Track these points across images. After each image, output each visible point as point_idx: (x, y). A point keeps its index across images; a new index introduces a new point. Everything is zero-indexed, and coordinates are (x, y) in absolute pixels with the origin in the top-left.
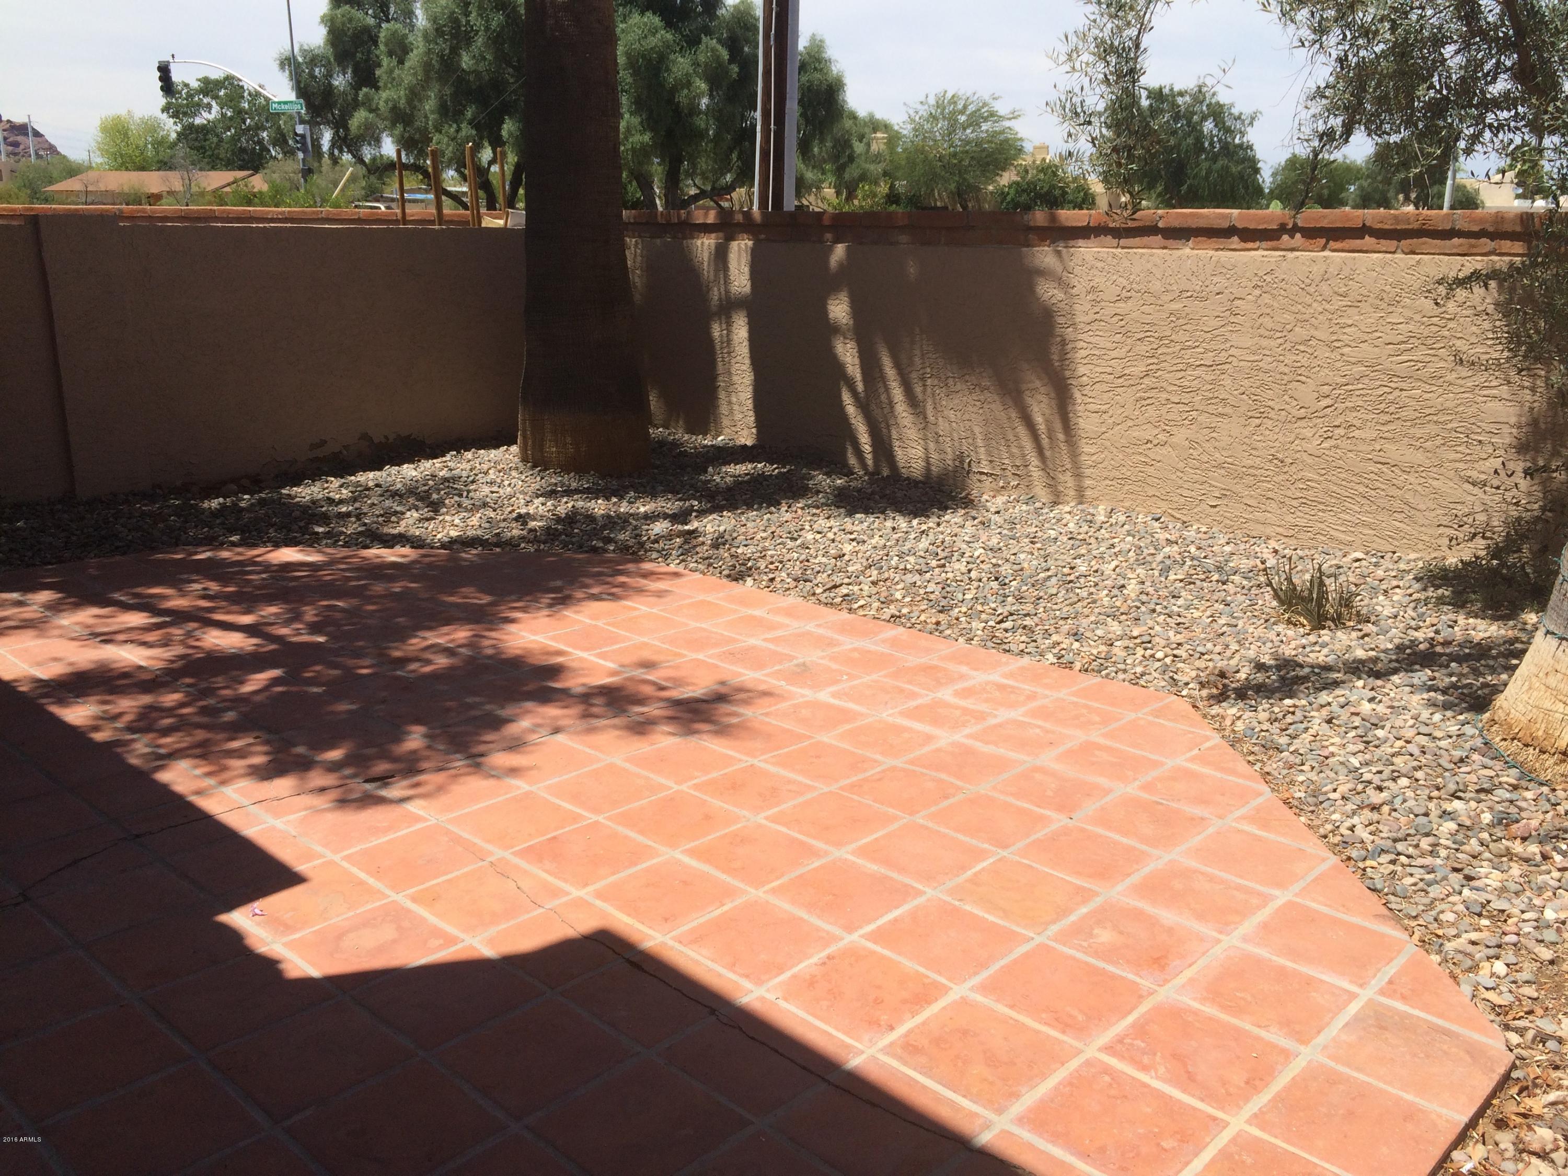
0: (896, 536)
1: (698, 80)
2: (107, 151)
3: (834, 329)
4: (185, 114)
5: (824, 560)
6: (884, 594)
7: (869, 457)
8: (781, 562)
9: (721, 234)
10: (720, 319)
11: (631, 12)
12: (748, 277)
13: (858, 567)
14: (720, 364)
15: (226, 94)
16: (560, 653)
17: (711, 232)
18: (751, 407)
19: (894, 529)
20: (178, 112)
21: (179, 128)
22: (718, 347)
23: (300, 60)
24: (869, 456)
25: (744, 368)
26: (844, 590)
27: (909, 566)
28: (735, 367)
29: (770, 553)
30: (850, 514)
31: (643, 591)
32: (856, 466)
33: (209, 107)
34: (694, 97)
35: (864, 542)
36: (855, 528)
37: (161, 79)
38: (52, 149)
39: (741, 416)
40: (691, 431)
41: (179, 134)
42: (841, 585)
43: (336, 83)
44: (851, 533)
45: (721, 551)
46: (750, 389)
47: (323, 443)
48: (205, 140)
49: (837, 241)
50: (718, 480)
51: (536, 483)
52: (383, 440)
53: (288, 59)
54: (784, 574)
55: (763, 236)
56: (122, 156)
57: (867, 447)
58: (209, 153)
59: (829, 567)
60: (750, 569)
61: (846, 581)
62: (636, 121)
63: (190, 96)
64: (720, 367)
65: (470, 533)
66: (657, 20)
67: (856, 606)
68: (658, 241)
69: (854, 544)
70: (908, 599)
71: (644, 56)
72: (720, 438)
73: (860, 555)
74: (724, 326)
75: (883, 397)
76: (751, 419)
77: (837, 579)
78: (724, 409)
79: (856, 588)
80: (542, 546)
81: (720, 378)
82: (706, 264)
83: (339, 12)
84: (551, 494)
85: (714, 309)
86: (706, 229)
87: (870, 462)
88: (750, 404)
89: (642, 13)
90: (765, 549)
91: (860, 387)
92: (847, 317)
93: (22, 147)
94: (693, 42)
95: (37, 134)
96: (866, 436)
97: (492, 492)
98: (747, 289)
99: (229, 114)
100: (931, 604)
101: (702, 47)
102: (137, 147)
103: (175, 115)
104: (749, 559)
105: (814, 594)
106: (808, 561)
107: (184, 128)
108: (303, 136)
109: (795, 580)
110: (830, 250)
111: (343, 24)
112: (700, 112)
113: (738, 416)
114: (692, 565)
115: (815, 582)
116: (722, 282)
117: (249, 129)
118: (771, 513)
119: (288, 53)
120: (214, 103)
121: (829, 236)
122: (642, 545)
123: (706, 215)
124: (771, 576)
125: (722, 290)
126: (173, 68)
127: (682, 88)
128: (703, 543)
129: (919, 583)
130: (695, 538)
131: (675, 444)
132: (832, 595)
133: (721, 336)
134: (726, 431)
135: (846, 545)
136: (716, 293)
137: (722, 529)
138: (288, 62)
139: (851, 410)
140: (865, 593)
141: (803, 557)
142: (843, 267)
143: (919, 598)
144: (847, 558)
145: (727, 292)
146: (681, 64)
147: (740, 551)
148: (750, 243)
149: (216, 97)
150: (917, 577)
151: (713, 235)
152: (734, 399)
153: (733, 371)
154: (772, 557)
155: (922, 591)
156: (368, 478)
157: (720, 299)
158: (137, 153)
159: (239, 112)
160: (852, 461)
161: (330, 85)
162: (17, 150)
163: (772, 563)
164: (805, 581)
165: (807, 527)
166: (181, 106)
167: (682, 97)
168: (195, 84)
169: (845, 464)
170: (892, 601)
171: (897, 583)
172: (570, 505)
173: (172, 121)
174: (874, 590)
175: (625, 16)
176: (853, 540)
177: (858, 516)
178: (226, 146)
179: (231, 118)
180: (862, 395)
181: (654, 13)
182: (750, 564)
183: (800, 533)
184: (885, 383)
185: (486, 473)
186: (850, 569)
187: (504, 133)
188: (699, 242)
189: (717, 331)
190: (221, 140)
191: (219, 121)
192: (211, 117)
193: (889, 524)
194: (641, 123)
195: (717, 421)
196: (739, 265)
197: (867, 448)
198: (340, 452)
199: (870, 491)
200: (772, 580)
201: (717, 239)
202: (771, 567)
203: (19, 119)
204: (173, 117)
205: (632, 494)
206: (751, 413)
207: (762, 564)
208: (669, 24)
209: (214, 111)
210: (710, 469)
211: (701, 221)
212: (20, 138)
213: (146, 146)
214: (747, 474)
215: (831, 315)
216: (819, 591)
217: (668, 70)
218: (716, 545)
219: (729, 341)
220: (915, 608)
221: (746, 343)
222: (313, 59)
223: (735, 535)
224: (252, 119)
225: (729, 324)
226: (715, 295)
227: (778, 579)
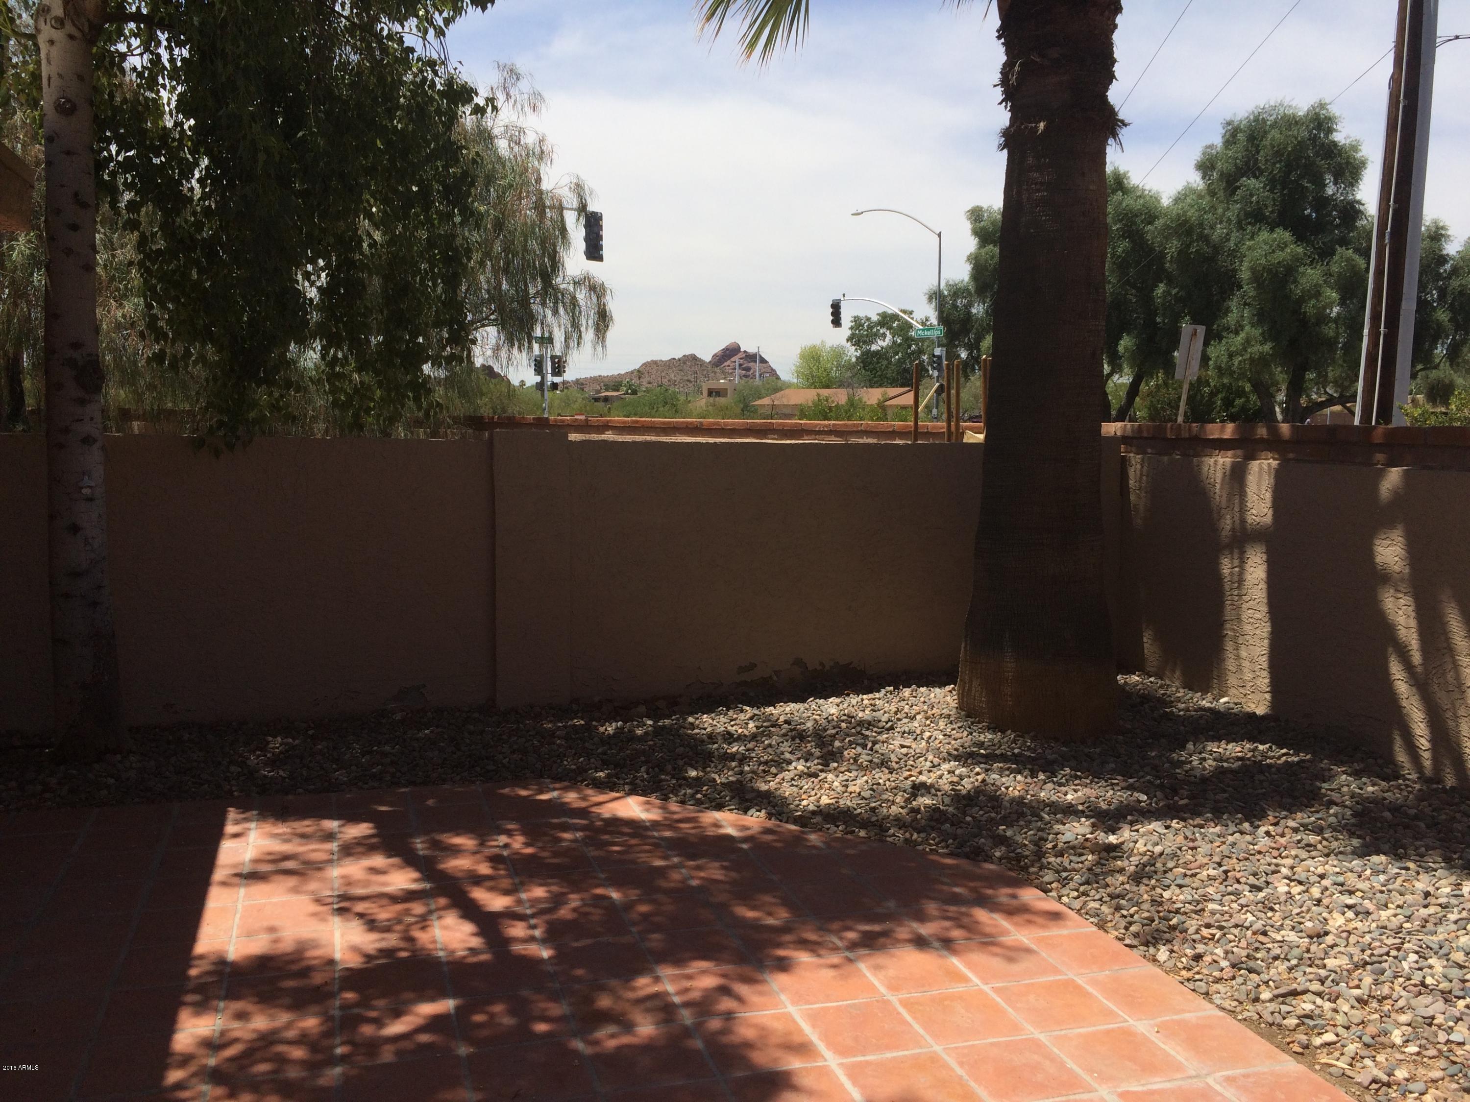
0: (1424, 912)
1: (1329, 290)
2: (803, 373)
3: (1383, 578)
4: (865, 342)
5: (1292, 937)
6: (1371, 1029)
7: (1426, 757)
8: (1221, 928)
9: (1239, 452)
10: (1232, 553)
11: (1260, 229)
12: (1269, 504)
13: (1343, 962)
14: (1229, 608)
15: (898, 325)
16: (803, 1049)
17: (1228, 449)
18: (1265, 665)
19: (1427, 894)
20: (859, 341)
21: (858, 354)
22: (1227, 587)
23: (946, 293)
24: (1427, 755)
25: (1258, 615)
26: (1306, 1005)
27: (1429, 981)
28: (1246, 615)
29: (1211, 906)
30: (1363, 853)
31: (993, 944)
32: (1407, 765)
33: (884, 336)
34: (1324, 308)
35: (1368, 913)
36: (1361, 885)
37: (832, 314)
38: (773, 372)
39: (1251, 675)
40: (1189, 686)
41: (857, 358)
42: (1305, 992)
43: (974, 311)
44: (1351, 893)
45: (1143, 888)
46: (1266, 642)
47: (753, 666)
48: (878, 363)
49: (1392, 463)
50: (1195, 763)
51: (962, 738)
52: (819, 668)
53: (935, 293)
54: (1219, 951)
55: (1291, 456)
56: (813, 376)
57: (1423, 741)
58: (879, 373)
59: (1296, 952)
60: (1173, 928)
61: (1316, 986)
62: (1257, 332)
63: (870, 327)
64: (1229, 612)
65: (846, 802)
66: (1287, 236)
67: (1317, 1041)
68: (1166, 459)
69: (1350, 914)
70: (1412, 1049)
71: (1270, 271)
72: (1223, 700)
73: (1353, 939)
74: (1236, 562)
75: (1450, 676)
76: (1264, 681)
77: (1301, 983)
78: (1230, 664)
79: (1327, 1005)
80: (915, 836)
81: (1228, 626)
82: (1218, 486)
83: (983, 251)
84: (965, 757)
85: (1226, 541)
86: (1222, 445)
87: (1427, 763)
88: (1264, 662)
89: (1272, 230)
90: (1206, 899)
91: (1417, 658)
92: (1401, 563)
93: (751, 372)
94: (1326, 253)
95: (763, 361)
96: (1422, 726)
97: (902, 746)
98: (1268, 519)
99: (899, 341)
100: (1453, 1069)
101: (1336, 258)
102: (825, 370)
103: (857, 344)
104: (1177, 911)
105: (1256, 1000)
106: (1265, 933)
107: (863, 354)
108: (939, 357)
109: (1233, 966)
110: (1380, 475)
111: (986, 260)
112: (1330, 320)
113: (1248, 676)
114: (1092, 905)
115: (1265, 977)
116: (1237, 509)
117: (913, 353)
118: (1242, 833)
119: (935, 288)
120: (888, 333)
121: (1380, 457)
122: (1040, 854)
123: (1222, 430)
124: (1200, 948)
125: (1237, 518)
126: (843, 305)
127: (1310, 299)
128: (1121, 870)
129: (1439, 1020)
130: (1115, 858)
131: (1164, 702)
132: (1285, 1008)
133: (1231, 574)
134: (1232, 691)
135: (1335, 915)
136: (1228, 522)
137: (1158, 849)
138: (936, 297)
139: (1403, 688)
140: (1340, 1019)
141: (1258, 925)
142: (1399, 498)
143: (1432, 1052)
144: (1329, 939)
145: (1243, 521)
146: (1311, 275)
147: (1166, 895)
148: (1274, 463)
149: (890, 328)
150: (1440, 1005)
151: (1230, 453)
152: (1244, 654)
153: (1244, 617)
154: (1213, 913)
155: (1442, 1037)
156: (783, 711)
157: (1233, 530)
158: (825, 374)
159: (908, 340)
160: (1402, 757)
161: (969, 313)
162: (748, 373)
163: (1208, 926)
164: (1250, 971)
165: (1285, 871)
166: (862, 336)
167: (1310, 308)
168: (875, 318)
169: (1390, 760)
170: (1384, 1046)
171: (1401, 1010)
172: (980, 778)
173: (854, 348)
174: (1357, 1015)
175: (1253, 234)
176: (1350, 907)
177: (1375, 859)
178: (893, 367)
179: (900, 345)
180: (1419, 669)
181: (1285, 229)
182: (1174, 921)
183: (1270, 879)
184: (1453, 657)
185: (913, 718)
186: (1330, 963)
187: (1121, 349)
188: (1211, 461)
189: (1227, 566)
190: (890, 363)
191: (891, 347)
192: (884, 344)
193: (1422, 884)
194: (1262, 334)
195: (1222, 677)
196: (1259, 490)
197: (1424, 743)
198: (771, 677)
199: (1413, 812)
200: (1198, 958)
201: (1234, 456)
202: (1205, 932)
203: (752, 350)
204: (854, 345)
205: (1068, 770)
206: (1265, 674)
207: (1192, 925)
208: (1300, 237)
209: (887, 339)
210: (1190, 746)
211: (1216, 436)
212: (751, 364)
213: (832, 369)
214: (1239, 759)
215: (1379, 559)
216: (1266, 995)
217: (1295, 281)
218: (1137, 878)
219: (1241, 581)
220: (1421, 1071)
221: (1263, 585)
222: (957, 292)
223: (1170, 864)
224: (917, 345)
225: (1242, 562)
226: (1227, 523)
227: (1208, 959)
